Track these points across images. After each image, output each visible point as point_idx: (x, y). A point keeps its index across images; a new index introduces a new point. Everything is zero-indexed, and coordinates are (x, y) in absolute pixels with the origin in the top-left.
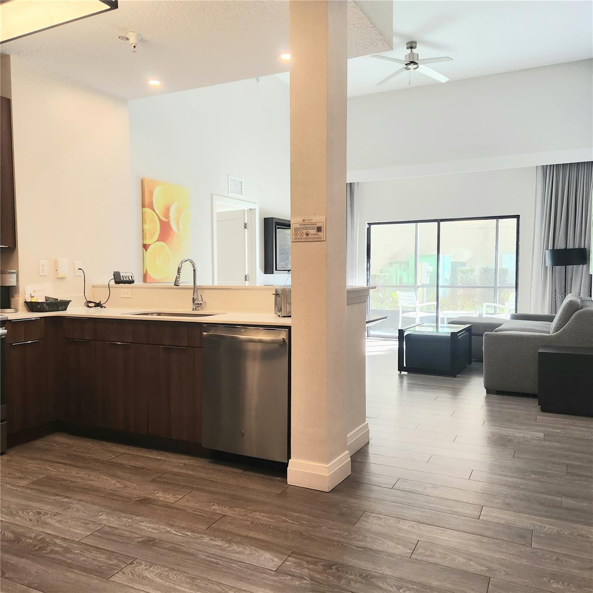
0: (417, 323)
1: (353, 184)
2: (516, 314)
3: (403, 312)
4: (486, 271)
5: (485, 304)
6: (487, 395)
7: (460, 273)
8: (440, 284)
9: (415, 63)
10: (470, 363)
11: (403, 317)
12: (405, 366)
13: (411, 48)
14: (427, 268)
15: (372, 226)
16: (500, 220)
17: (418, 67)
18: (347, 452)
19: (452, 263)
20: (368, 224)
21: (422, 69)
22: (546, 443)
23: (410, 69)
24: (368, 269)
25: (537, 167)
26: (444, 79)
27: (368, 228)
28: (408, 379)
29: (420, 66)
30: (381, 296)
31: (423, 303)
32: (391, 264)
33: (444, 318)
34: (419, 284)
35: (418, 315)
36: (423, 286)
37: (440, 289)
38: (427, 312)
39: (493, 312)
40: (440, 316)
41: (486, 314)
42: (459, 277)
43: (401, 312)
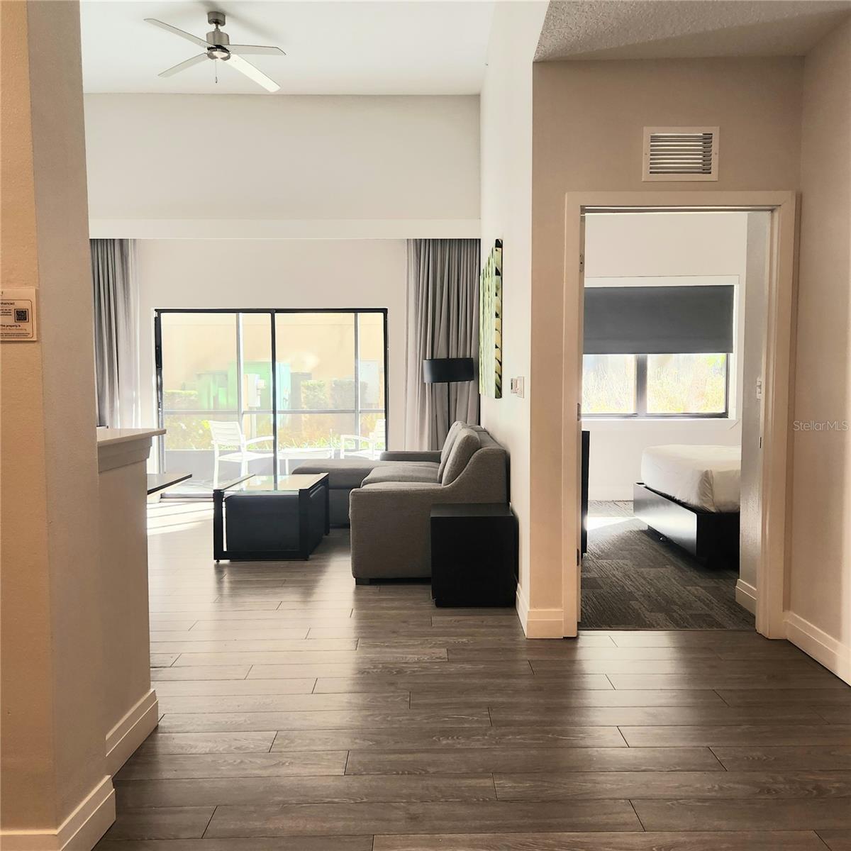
0: (242, 476)
1: (125, 243)
2: (387, 452)
3: (222, 453)
4: (338, 386)
5: (343, 437)
6: (357, 588)
7: (305, 390)
8: (278, 409)
9: (225, 50)
10: (327, 533)
11: (220, 462)
12: (225, 549)
13: (217, 22)
14: (255, 383)
15: (162, 314)
16: (359, 314)
17: (228, 58)
18: (108, 777)
19: (292, 374)
20: (156, 310)
21: (236, 61)
22: (453, 668)
23: (215, 57)
24: (159, 387)
25: (408, 240)
26: (272, 88)
27: (156, 318)
28: (231, 573)
29: (233, 56)
30: (184, 427)
31: (251, 439)
32: (199, 376)
33: (285, 460)
34: (244, 408)
35: (244, 458)
36: (250, 412)
37: (278, 415)
38: (257, 452)
39: (354, 447)
40: (279, 457)
41: (345, 451)
42: (303, 395)
43: (217, 454)
